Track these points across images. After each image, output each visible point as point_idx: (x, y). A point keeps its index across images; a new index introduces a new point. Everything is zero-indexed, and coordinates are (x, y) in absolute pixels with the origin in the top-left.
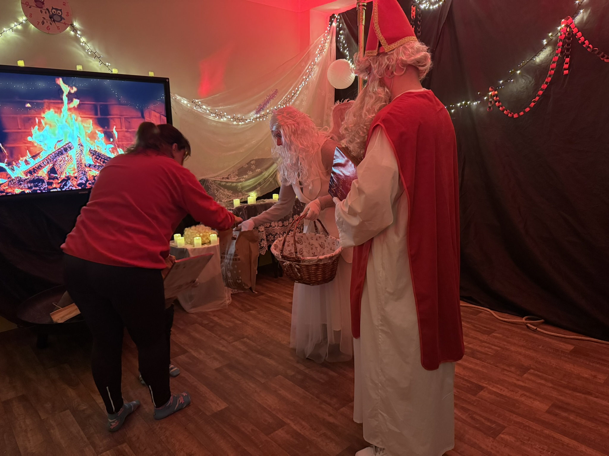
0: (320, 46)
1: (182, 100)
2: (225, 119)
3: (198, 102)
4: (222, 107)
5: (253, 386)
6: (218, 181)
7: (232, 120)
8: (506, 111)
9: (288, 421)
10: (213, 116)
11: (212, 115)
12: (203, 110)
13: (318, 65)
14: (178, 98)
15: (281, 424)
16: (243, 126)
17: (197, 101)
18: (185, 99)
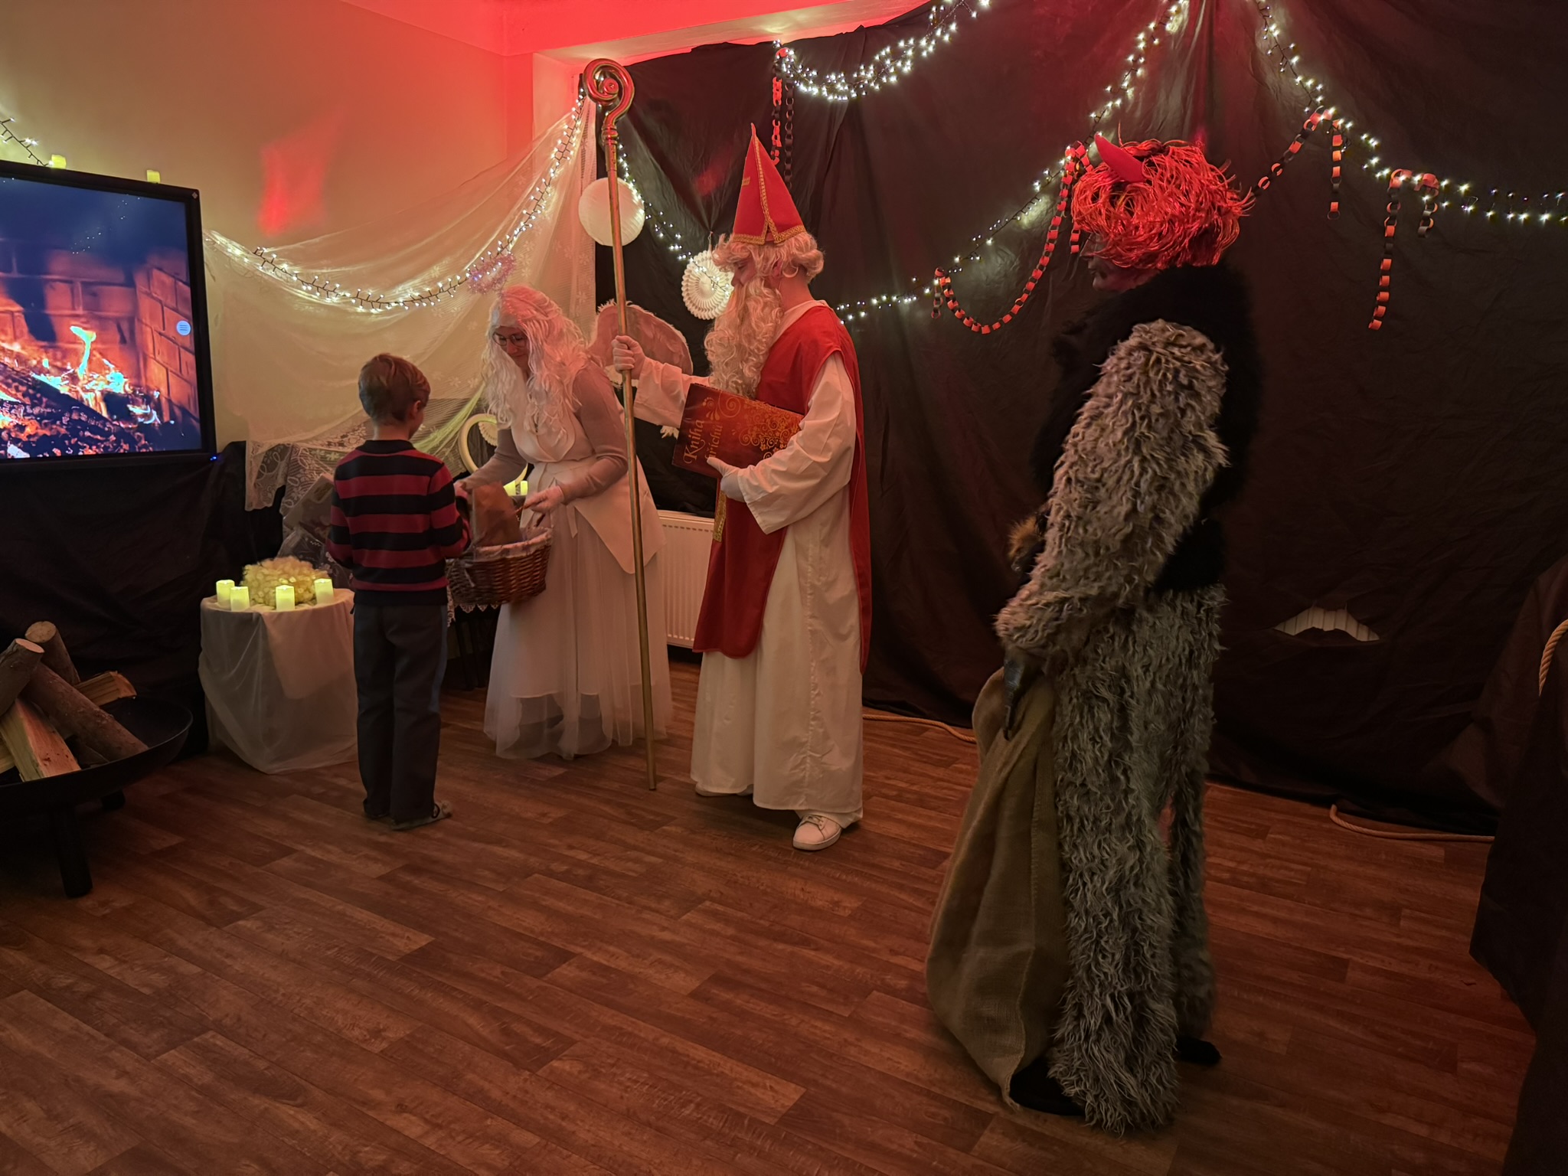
0: (560, 142)
1: (229, 245)
2: (335, 299)
3: (269, 254)
4: (329, 271)
5: (480, 899)
6: (321, 450)
7: (354, 301)
8: (968, 319)
9: (579, 950)
10: (307, 291)
11: (304, 288)
12: (280, 274)
13: (555, 184)
14: (220, 240)
15: (565, 956)
16: (380, 318)
17: (266, 251)
18: (238, 245)
